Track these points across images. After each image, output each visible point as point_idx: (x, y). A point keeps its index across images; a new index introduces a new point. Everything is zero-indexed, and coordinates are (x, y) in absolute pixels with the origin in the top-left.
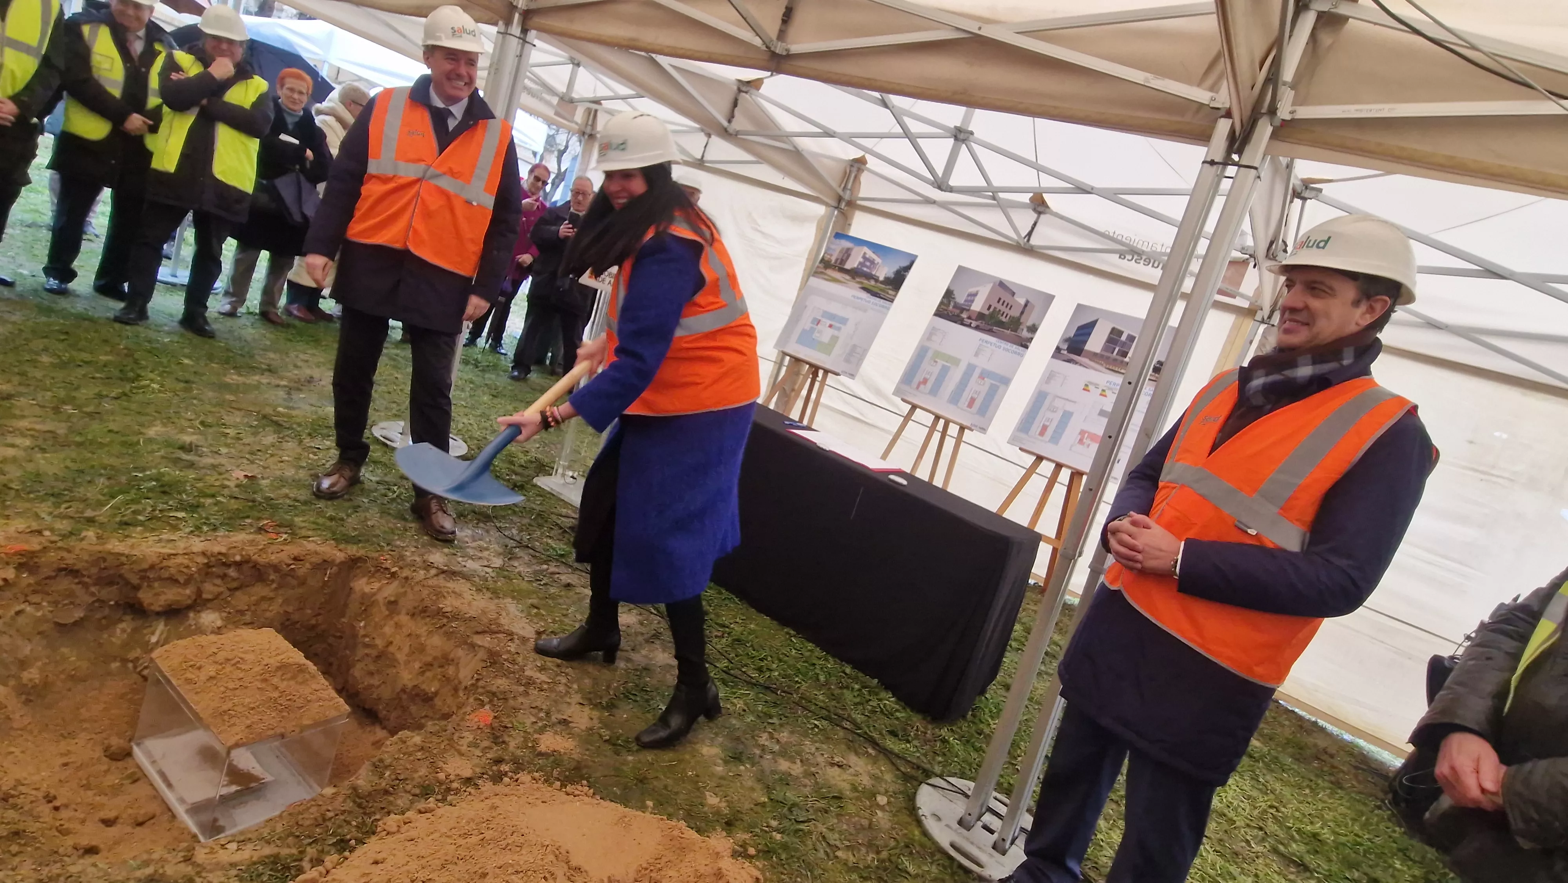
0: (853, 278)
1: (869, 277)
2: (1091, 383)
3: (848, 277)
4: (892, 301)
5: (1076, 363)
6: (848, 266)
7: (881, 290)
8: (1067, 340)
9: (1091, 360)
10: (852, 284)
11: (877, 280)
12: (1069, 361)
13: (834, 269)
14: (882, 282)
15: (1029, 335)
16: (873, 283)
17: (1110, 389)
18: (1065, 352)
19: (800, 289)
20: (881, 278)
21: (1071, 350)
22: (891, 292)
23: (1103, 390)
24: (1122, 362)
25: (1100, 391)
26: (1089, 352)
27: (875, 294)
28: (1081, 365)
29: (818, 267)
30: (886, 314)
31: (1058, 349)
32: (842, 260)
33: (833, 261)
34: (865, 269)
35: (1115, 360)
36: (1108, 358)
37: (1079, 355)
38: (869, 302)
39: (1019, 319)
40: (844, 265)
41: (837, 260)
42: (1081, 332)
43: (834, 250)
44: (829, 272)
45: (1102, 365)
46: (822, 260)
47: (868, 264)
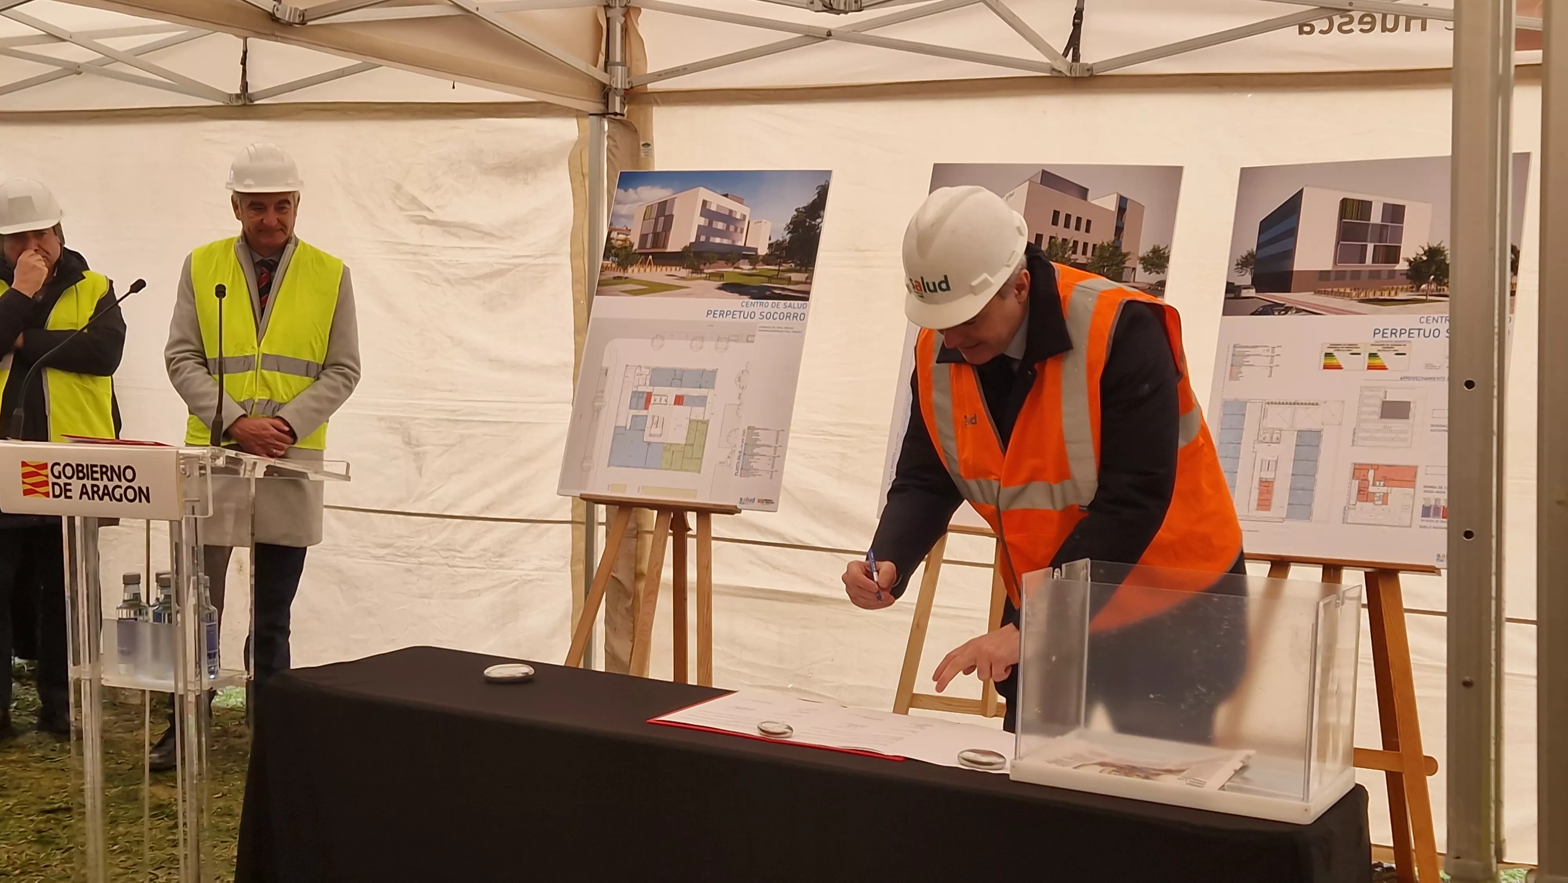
0: (697, 270)
1: (734, 255)
2: (1333, 346)
3: (684, 272)
4: (804, 296)
5: (1287, 310)
6: (675, 244)
7: (770, 278)
8: (1243, 263)
9: (1318, 292)
10: (700, 284)
11: (752, 257)
12: (1268, 310)
13: (643, 263)
14: (766, 260)
15: (1153, 278)
16: (746, 267)
17: (1387, 348)
18: (1252, 292)
19: (579, 331)
20: (763, 251)
21: (1259, 284)
22: (794, 276)
23: (1372, 355)
24: (1392, 274)
25: (1364, 360)
26: (1306, 274)
27: (760, 293)
28: (1299, 311)
29: (604, 269)
30: (801, 333)
31: (1232, 290)
32: (656, 235)
33: (636, 247)
34: (718, 240)
35: (1374, 275)
36: (1356, 275)
37: (1289, 292)
38: (752, 315)
39: (1116, 246)
40: (665, 246)
41: (643, 238)
42: (1267, 236)
43: (630, 217)
44: (635, 272)
45: (1343, 295)
46: (610, 250)
47: (720, 225)
